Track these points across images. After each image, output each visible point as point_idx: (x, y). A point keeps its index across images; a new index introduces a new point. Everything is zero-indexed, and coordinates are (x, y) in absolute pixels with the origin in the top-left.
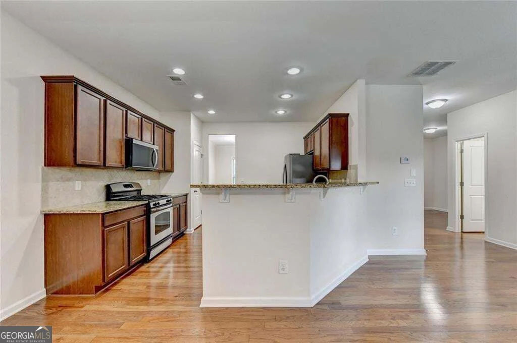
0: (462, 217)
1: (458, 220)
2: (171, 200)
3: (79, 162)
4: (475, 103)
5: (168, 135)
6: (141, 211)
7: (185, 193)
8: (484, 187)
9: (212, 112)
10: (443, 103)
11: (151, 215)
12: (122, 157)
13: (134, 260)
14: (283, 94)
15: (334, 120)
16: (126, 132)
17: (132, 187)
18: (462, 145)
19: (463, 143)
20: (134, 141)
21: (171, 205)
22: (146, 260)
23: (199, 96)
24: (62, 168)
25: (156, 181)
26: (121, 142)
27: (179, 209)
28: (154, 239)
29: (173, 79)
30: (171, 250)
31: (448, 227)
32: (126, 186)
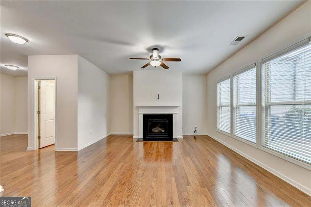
0: (39, 137)
1: (36, 140)
18: (39, 83)
19: (40, 81)
31: (29, 148)
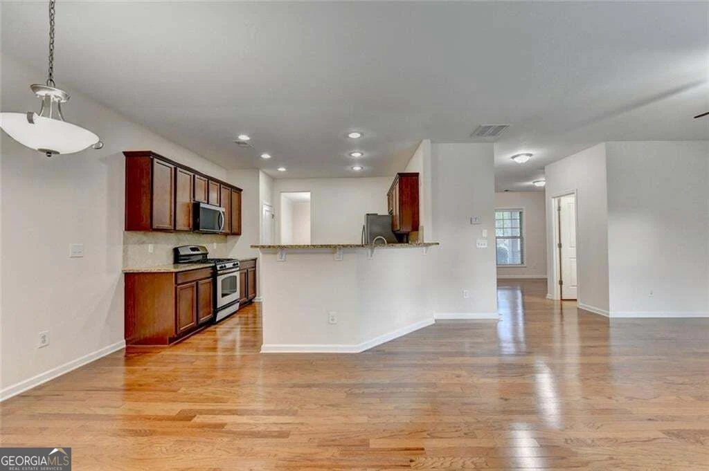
0: (561, 283)
1: (557, 286)
2: (237, 264)
3: (155, 227)
4: (562, 159)
5: (235, 196)
6: (208, 273)
7: (254, 257)
8: (575, 248)
9: (282, 169)
10: (528, 158)
11: (218, 277)
12: (189, 220)
13: (202, 320)
14: (354, 152)
15: (404, 180)
16: (194, 197)
17: (198, 250)
18: (559, 202)
19: (560, 199)
20: (202, 205)
21: (238, 269)
22: (212, 322)
23: (266, 156)
24: (138, 232)
25: (223, 244)
26: (188, 206)
27: (246, 274)
28: (221, 302)
29: (239, 143)
30: (238, 316)
31: (548, 295)
32: (193, 249)
